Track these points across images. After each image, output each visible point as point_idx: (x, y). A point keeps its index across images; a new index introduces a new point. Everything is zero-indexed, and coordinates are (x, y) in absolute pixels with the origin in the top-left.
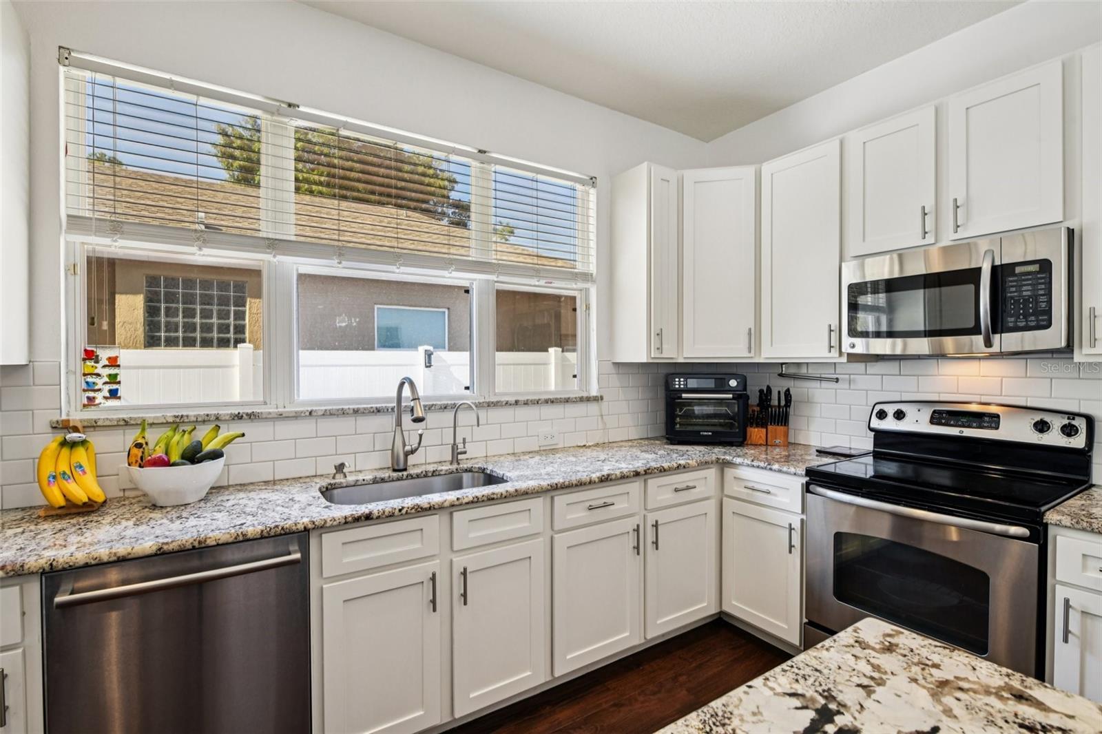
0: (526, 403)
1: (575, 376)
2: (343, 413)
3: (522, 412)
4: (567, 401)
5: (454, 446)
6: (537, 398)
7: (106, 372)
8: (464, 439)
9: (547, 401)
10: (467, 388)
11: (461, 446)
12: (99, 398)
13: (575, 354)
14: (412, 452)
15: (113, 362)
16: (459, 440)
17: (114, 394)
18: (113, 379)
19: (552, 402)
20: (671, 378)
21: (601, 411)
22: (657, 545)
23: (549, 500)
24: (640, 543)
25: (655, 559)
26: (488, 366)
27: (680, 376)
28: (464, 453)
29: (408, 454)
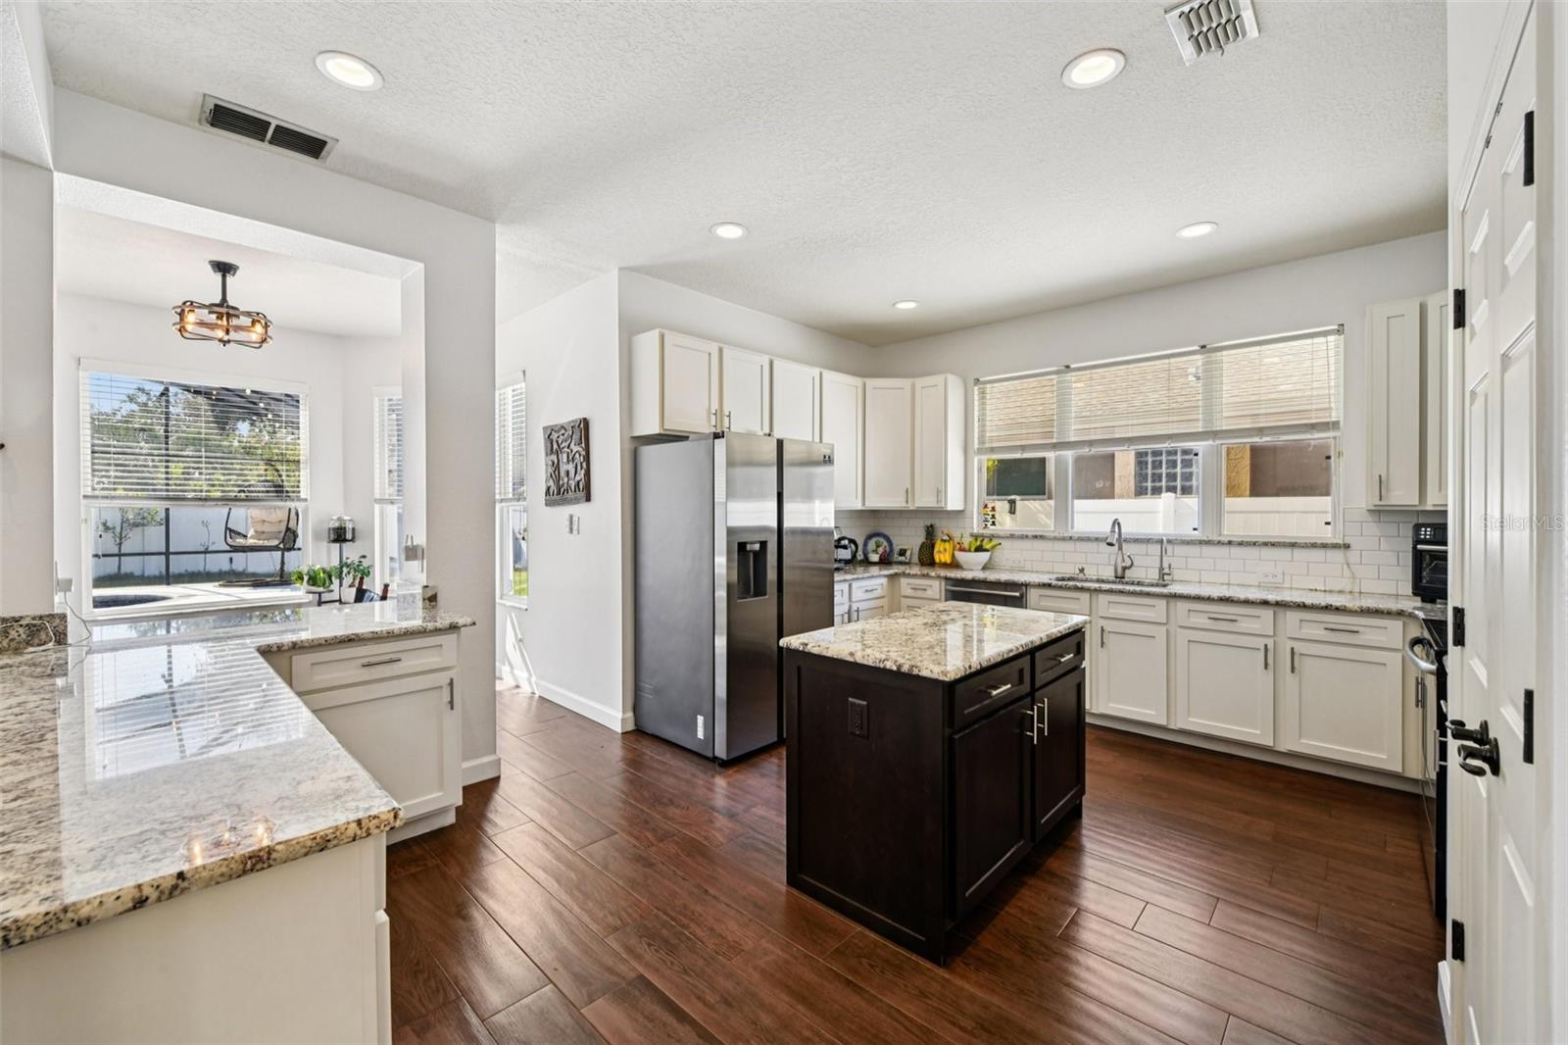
0: (1241, 544)
1: (1328, 523)
2: (1088, 539)
3: (1236, 551)
4: (1293, 545)
5: (1161, 568)
6: (1254, 540)
7: (990, 513)
8: (1170, 565)
9: (1266, 544)
10: (1195, 529)
11: (1166, 571)
12: (989, 524)
13: (1329, 498)
14: (1129, 567)
15: (993, 509)
16: (1165, 565)
17: (993, 523)
18: (993, 517)
19: (1273, 545)
20: (1417, 527)
21: (1346, 557)
22: (1293, 670)
23: (1172, 602)
24: (1270, 661)
25: (1289, 681)
26: (1212, 512)
27: (1426, 526)
28: (1169, 574)
29: (1125, 569)
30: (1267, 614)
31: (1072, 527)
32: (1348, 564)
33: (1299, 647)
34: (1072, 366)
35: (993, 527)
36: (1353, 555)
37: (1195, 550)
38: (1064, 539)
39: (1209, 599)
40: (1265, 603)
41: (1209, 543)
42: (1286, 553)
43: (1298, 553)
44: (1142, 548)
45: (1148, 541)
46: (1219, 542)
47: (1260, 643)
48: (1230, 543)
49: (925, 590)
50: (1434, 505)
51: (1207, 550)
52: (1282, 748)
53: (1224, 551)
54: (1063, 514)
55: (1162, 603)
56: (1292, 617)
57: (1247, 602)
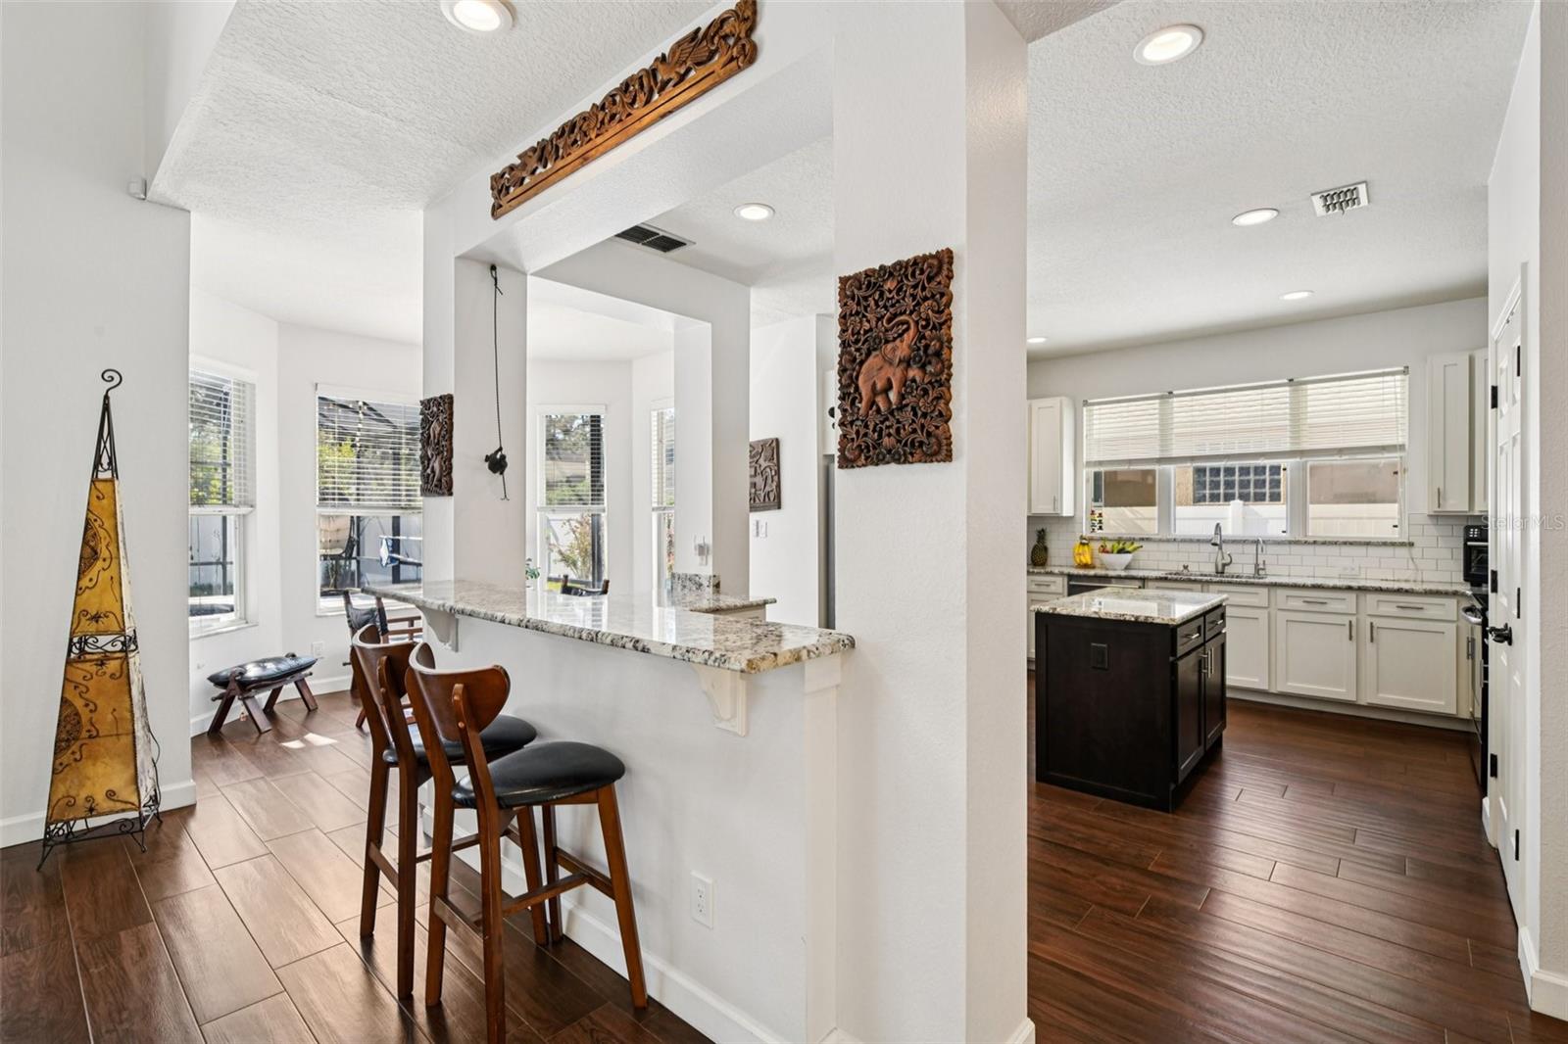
0: (1324, 543)
1: (1395, 526)
2: (1191, 541)
3: (1320, 549)
4: (1368, 544)
5: (1257, 565)
7: (1098, 519)
8: (1264, 562)
9: (1345, 543)
10: (1284, 532)
11: (1261, 566)
12: (1095, 528)
13: (1396, 505)
14: (1228, 564)
15: (1100, 515)
16: (1260, 562)
17: (1101, 528)
18: (1100, 522)
19: (1351, 544)
20: (1467, 529)
21: (1411, 554)
22: (1372, 640)
23: (1273, 590)
24: (1354, 634)
25: (1370, 648)
26: (1299, 516)
27: (1474, 527)
28: (1263, 569)
29: (1224, 565)
30: (1351, 597)
31: (1175, 530)
32: (1412, 559)
33: (1377, 622)
34: (1175, 393)
35: (1100, 531)
36: (1416, 552)
37: (1285, 549)
38: (1168, 541)
39: (1304, 587)
40: (1350, 588)
41: (1297, 543)
42: (1362, 550)
43: (1372, 550)
44: (1238, 548)
45: (1244, 542)
46: (1306, 542)
47: (1345, 620)
48: (1315, 542)
49: (1048, 585)
50: (1481, 511)
51: (1295, 549)
52: (1363, 702)
53: (1311, 548)
54: (1166, 518)
55: (1265, 590)
56: (1371, 598)
57: (1335, 588)
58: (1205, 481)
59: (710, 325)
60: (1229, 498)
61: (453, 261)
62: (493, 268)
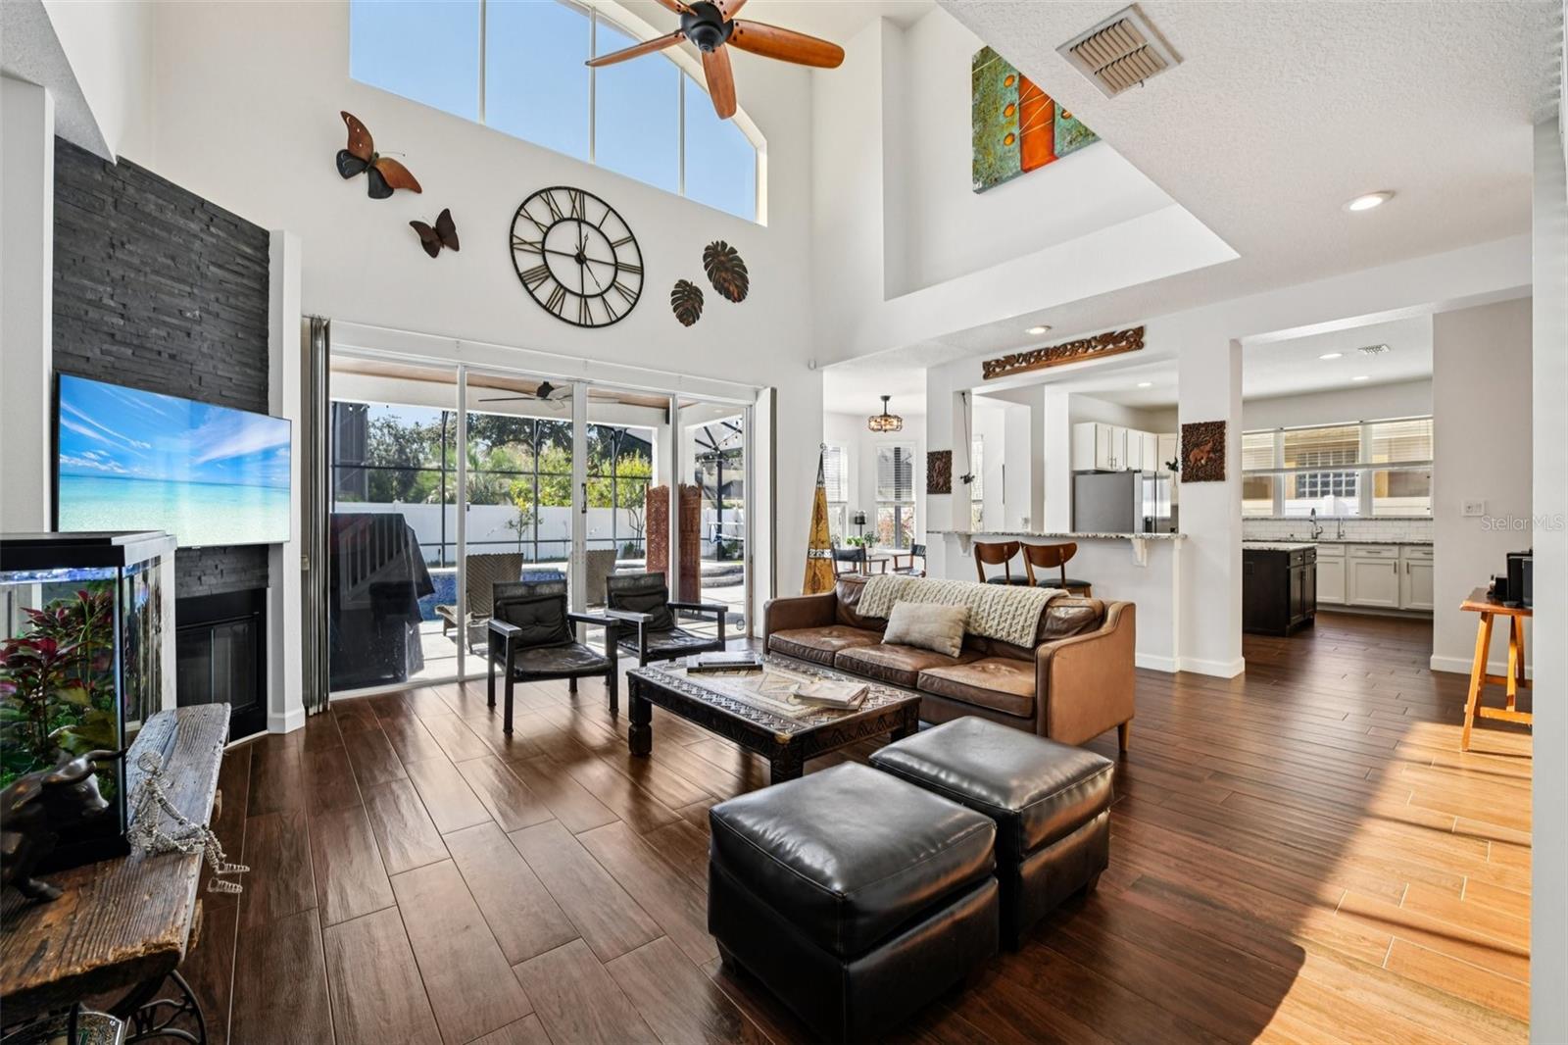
0: (1382, 519)
1: (1427, 509)
2: (1295, 519)
3: (1380, 523)
4: (1410, 519)
5: (1339, 533)
8: (1343, 530)
9: (1396, 519)
10: (1357, 513)
13: (1428, 497)
14: (1320, 533)
16: (1341, 531)
19: (1400, 519)
22: (1408, 572)
23: (1348, 546)
24: (1397, 569)
25: (1406, 577)
26: (1366, 503)
28: (1343, 534)
29: (1318, 534)
30: (1396, 549)
31: (1284, 513)
33: (1411, 562)
34: (1285, 429)
37: (1357, 523)
38: (1280, 520)
39: (1367, 543)
40: (1395, 544)
41: (1365, 519)
42: (1407, 523)
43: (1413, 523)
44: (1328, 523)
45: (1331, 519)
46: (1371, 519)
47: (1392, 562)
48: (1376, 519)
51: (1363, 523)
52: (1403, 608)
53: (1374, 522)
54: (1278, 506)
55: (1343, 546)
56: (1407, 549)
57: (1386, 544)
58: (1305, 482)
59: (1029, 407)
60: (1324, 493)
61: (951, 395)
62: (963, 394)
